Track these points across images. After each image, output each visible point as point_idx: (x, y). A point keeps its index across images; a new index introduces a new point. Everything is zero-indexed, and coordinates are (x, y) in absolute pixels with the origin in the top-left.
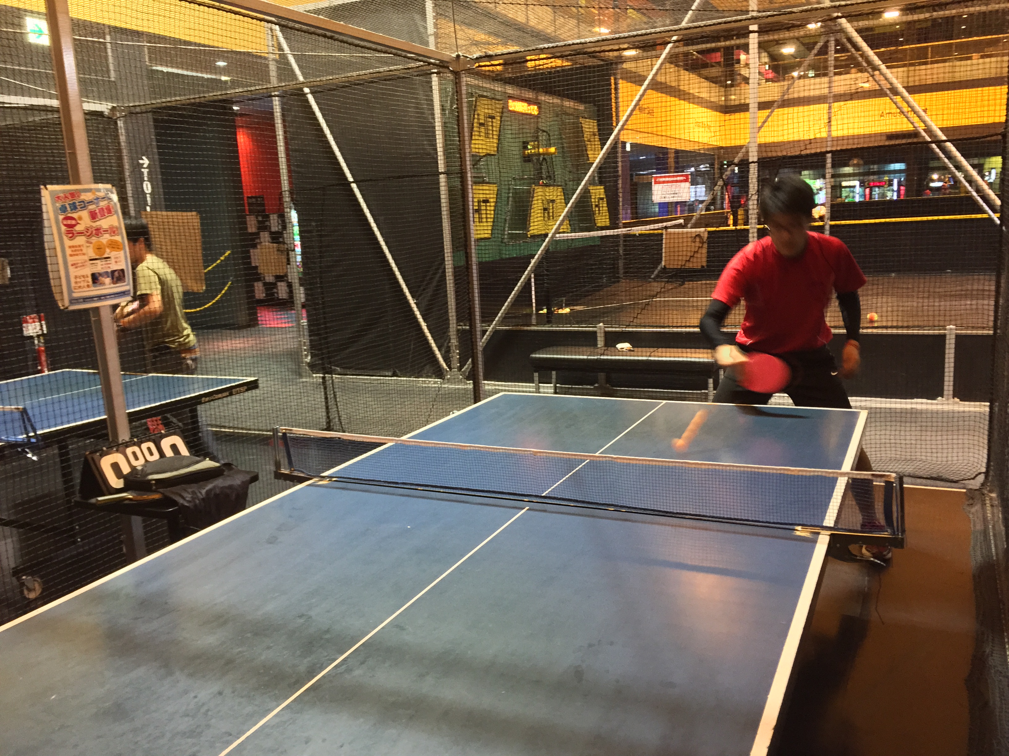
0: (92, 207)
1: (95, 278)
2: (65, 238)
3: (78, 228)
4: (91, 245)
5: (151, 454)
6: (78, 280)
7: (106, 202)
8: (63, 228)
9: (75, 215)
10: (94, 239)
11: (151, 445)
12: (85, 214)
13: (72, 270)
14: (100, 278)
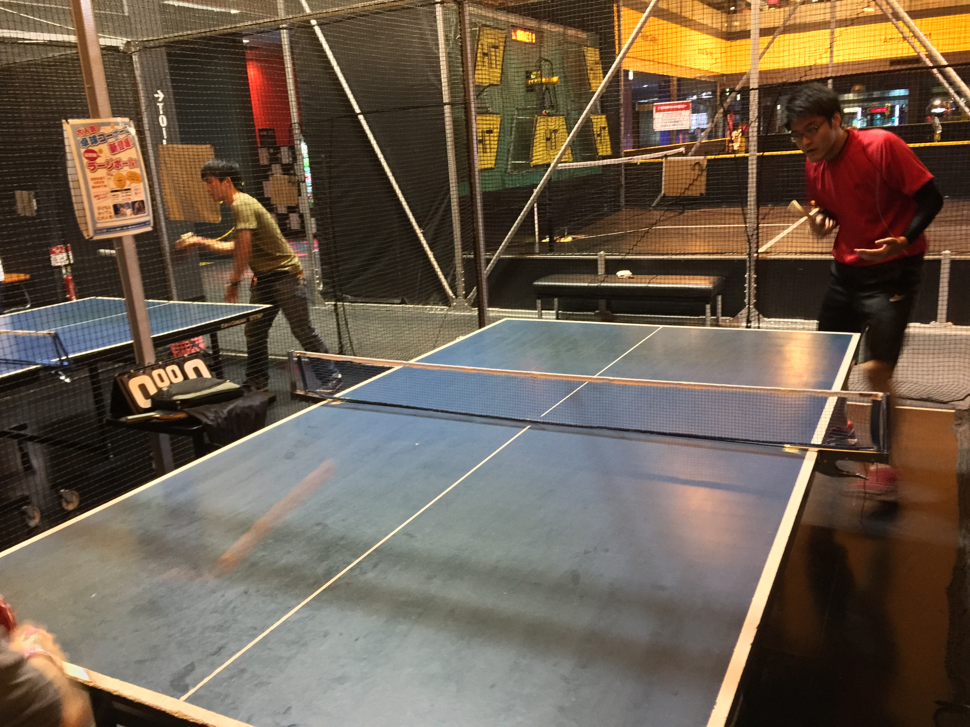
0: (111, 140)
1: (117, 209)
2: (88, 171)
3: (99, 161)
4: (112, 177)
5: (176, 376)
6: (101, 211)
7: (124, 135)
8: (85, 161)
9: (96, 148)
10: (114, 171)
11: (175, 368)
12: (105, 147)
13: (95, 201)
14: (122, 209)
